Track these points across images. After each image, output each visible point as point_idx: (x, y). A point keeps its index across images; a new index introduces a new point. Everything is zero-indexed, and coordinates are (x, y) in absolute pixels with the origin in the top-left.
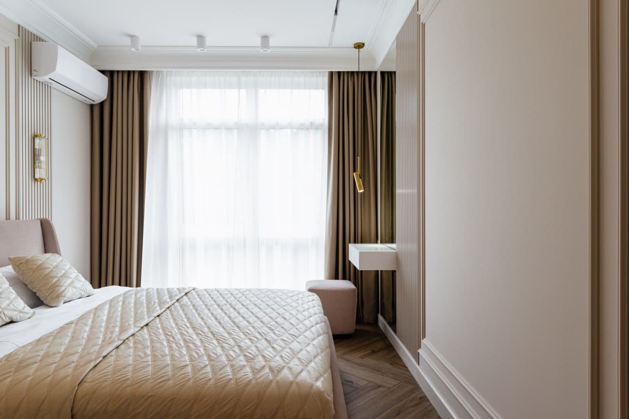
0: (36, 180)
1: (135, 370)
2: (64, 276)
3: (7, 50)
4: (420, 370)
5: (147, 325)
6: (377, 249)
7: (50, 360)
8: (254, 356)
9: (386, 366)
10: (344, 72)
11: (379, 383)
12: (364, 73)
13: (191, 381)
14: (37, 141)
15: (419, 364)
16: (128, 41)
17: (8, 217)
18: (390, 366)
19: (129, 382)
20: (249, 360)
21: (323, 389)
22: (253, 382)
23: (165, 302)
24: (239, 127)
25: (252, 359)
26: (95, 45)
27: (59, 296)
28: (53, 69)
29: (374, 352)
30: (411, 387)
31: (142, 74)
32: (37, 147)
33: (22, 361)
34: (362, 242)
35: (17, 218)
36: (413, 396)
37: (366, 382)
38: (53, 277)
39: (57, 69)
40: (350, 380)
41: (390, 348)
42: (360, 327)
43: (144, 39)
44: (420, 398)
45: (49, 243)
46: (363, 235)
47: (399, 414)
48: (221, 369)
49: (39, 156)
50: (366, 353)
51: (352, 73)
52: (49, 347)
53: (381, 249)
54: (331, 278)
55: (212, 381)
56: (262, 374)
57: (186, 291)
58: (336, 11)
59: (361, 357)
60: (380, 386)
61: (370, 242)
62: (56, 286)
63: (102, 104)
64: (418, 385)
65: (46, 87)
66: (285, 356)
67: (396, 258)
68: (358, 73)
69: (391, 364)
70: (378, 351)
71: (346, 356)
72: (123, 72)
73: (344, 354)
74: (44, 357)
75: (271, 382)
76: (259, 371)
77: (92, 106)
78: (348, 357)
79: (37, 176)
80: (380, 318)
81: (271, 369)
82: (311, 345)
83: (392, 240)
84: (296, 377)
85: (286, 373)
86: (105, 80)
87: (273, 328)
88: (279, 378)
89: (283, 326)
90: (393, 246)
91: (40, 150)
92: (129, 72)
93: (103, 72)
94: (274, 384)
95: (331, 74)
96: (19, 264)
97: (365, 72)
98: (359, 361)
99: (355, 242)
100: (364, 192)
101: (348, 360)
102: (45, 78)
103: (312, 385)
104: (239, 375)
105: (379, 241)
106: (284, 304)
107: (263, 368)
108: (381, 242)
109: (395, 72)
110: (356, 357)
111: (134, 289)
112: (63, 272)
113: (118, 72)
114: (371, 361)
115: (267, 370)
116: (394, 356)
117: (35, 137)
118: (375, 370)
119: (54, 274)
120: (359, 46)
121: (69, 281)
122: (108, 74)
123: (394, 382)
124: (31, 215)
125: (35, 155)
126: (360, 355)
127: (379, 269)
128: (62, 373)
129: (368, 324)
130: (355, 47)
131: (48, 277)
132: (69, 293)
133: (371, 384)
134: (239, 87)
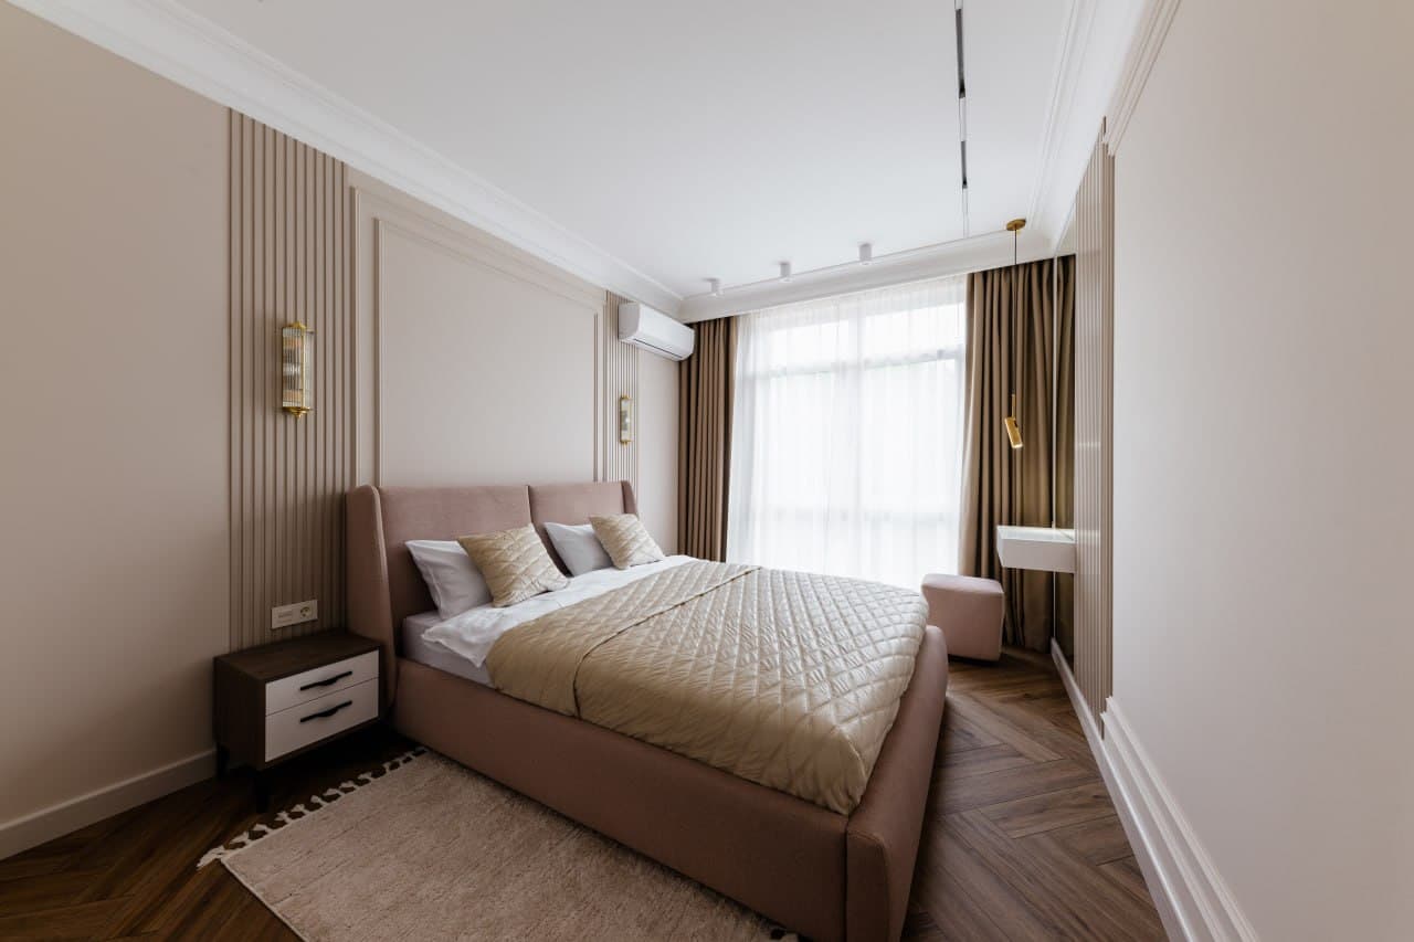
0: (622, 442)
1: (639, 654)
2: (633, 539)
3: (596, 317)
4: (1103, 748)
5: (683, 604)
6: (1051, 537)
7: (574, 626)
8: (772, 667)
9: (1044, 725)
10: (993, 271)
11: (1021, 748)
12: (1028, 266)
13: (685, 682)
14: (623, 403)
15: (1103, 737)
16: (709, 285)
17: (595, 479)
18: (1052, 728)
19: (626, 666)
20: (764, 669)
21: (848, 737)
22: (755, 700)
23: (717, 580)
24: (840, 369)
25: (767, 670)
26: (681, 298)
27: (626, 560)
28: (636, 328)
29: (1027, 697)
30: (1080, 772)
31: (728, 320)
32: (623, 409)
33: (551, 623)
34: (1022, 524)
35: (604, 479)
36: (1080, 789)
37: (998, 743)
38: (623, 540)
39: (640, 329)
40: (971, 731)
41: (1062, 697)
42: (1010, 652)
43: (726, 281)
44: (1096, 797)
45: (628, 504)
46: (1025, 511)
47: (1041, 811)
48: (724, 674)
49: (626, 416)
50: (1015, 695)
51: (1008, 269)
52: (579, 613)
53: (1057, 537)
54: (967, 573)
55: (706, 689)
56: (769, 692)
57: (747, 570)
58: (965, 182)
59: (1003, 701)
60: (1020, 755)
61: (1038, 525)
62: (624, 549)
63: (690, 358)
64: (1099, 772)
65: (633, 347)
66: (813, 676)
67: (1074, 552)
68: (1017, 267)
69: (1056, 725)
70: (1036, 698)
71: (976, 694)
72: (709, 321)
73: (974, 689)
74: (570, 623)
75: (777, 707)
76: (768, 688)
77: (680, 363)
78: (977, 694)
79: (623, 438)
80: (1055, 645)
81: (784, 690)
82: (862, 668)
83: (1069, 524)
84: (814, 709)
85: (804, 700)
86: (691, 333)
87: (820, 633)
88: (788, 705)
89: (837, 633)
90: (1071, 533)
91: (626, 412)
92: (715, 320)
93: (690, 325)
94: (779, 710)
95: (972, 276)
96: (599, 524)
97: (1031, 263)
98: (996, 705)
99: (1010, 523)
100: (1022, 448)
101: (976, 700)
102: (630, 340)
103: (834, 727)
104: (741, 688)
105: (1054, 525)
106: (858, 601)
107: (774, 685)
108: (1058, 526)
109: (1074, 256)
110: (992, 699)
111: (718, 563)
112: (633, 534)
113: (705, 322)
114: (1019, 712)
115: (778, 690)
116: (1068, 713)
117: (622, 399)
118: (1020, 726)
119: (623, 536)
120: (1016, 225)
121: (638, 545)
122: (695, 327)
123: (1053, 756)
124: (615, 477)
125: (621, 416)
126: (1000, 697)
127: (1055, 569)
128: (575, 642)
129: (1033, 651)
130: (1009, 229)
131: (618, 540)
132: (637, 557)
133: (1003, 747)
134: (838, 318)
